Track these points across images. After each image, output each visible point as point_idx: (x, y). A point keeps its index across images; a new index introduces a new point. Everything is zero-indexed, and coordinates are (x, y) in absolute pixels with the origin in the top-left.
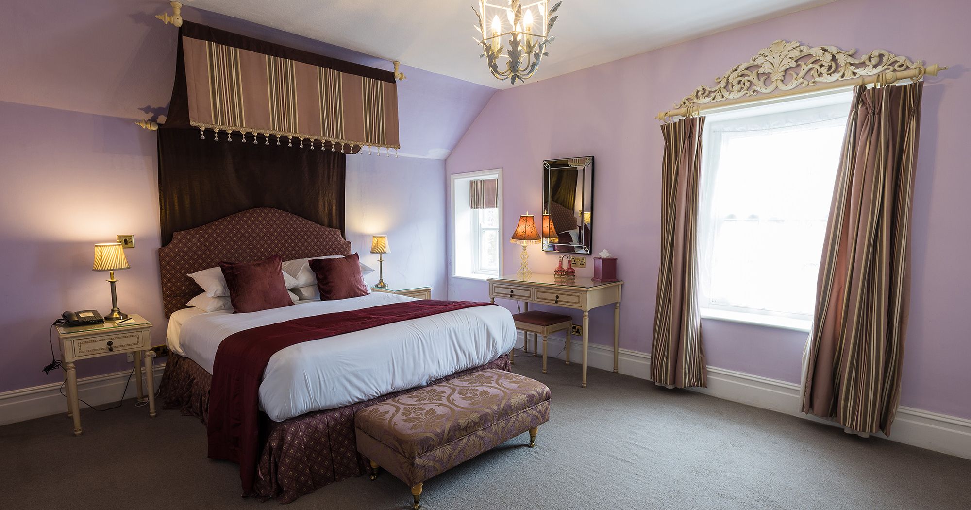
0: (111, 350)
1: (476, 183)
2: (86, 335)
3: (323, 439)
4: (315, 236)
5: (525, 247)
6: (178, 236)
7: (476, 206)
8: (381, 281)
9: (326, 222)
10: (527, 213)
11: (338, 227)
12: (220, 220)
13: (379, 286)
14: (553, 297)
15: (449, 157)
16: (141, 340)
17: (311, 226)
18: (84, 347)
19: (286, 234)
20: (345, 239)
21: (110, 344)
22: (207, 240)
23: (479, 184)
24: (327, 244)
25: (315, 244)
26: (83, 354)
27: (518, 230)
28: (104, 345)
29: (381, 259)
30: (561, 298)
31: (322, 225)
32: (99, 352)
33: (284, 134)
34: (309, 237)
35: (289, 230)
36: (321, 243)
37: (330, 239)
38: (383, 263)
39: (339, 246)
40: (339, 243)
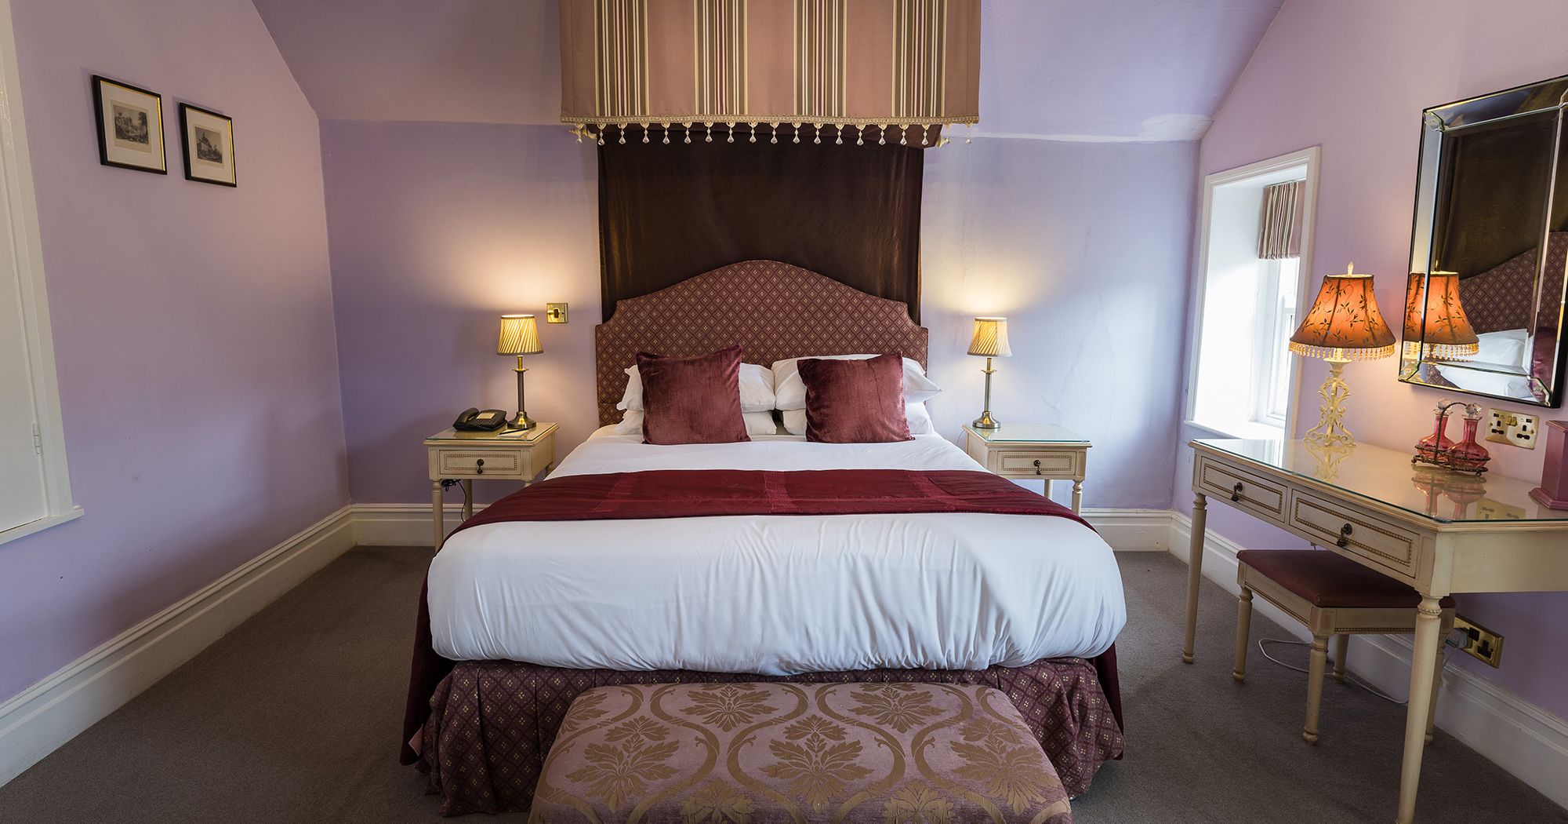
0: (480, 472)
1: (1276, 192)
2: (461, 446)
3: (522, 721)
4: (851, 315)
5: (1337, 366)
6: (621, 306)
7: (1270, 252)
8: (986, 413)
9: (879, 290)
10: (1350, 268)
11: (905, 300)
12: (686, 281)
13: (979, 425)
14: (1336, 525)
15: (1207, 132)
16: (519, 465)
17: (843, 295)
18: (451, 462)
19: (794, 308)
20: (919, 323)
21: (480, 463)
22: (662, 314)
23: (1283, 194)
24: (874, 330)
25: (850, 329)
26: (449, 472)
27: (1312, 318)
28: (472, 463)
29: (989, 368)
30: (1360, 534)
31: (870, 292)
32: (468, 472)
33: (720, 119)
34: (837, 316)
35: (800, 301)
36: (862, 328)
37: (880, 322)
38: (993, 376)
39: (899, 336)
40: (899, 331)
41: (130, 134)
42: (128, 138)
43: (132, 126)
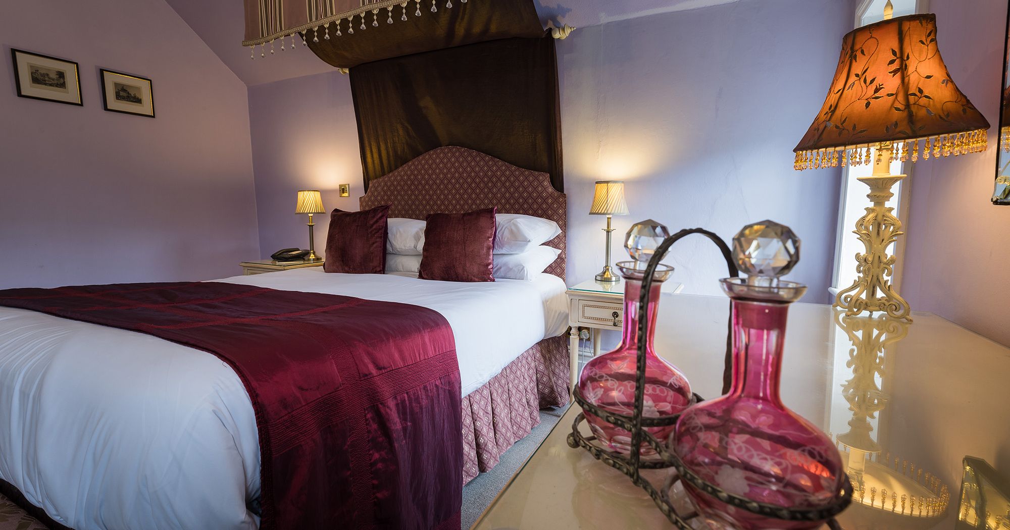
4: (503, 184)
8: (606, 268)
9: (528, 164)
13: (601, 279)
17: (499, 168)
20: (561, 190)
24: (521, 196)
29: (608, 228)
34: (494, 185)
36: (512, 194)
37: (525, 189)
38: (613, 234)
39: (540, 200)
40: (540, 195)
41: (47, 82)
42: (46, 84)
43: (49, 78)
